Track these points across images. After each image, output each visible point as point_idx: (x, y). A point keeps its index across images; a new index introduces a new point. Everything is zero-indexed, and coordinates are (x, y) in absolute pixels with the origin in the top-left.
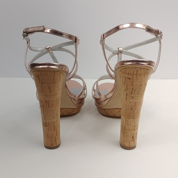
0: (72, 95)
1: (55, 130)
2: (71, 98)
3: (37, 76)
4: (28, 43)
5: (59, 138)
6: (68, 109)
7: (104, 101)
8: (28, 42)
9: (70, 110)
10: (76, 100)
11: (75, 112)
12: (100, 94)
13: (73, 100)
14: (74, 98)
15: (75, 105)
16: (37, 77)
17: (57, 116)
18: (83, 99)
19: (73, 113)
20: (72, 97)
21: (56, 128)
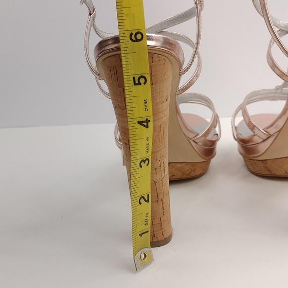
0: (191, 131)
1: (160, 202)
2: (189, 139)
3: (112, 68)
4: (90, 14)
5: (169, 222)
6: (182, 165)
7: (264, 141)
8: (92, 11)
9: (187, 168)
10: (200, 144)
11: (198, 172)
12: (252, 127)
13: (192, 143)
14: (196, 138)
15: (198, 154)
16: (113, 73)
17: (162, 168)
18: (213, 143)
19: (193, 174)
20: (191, 136)
21: (160, 196)
